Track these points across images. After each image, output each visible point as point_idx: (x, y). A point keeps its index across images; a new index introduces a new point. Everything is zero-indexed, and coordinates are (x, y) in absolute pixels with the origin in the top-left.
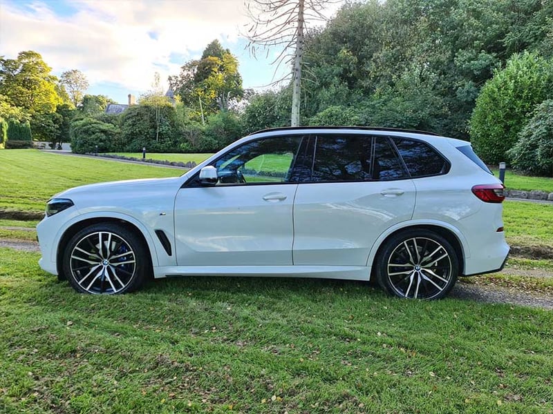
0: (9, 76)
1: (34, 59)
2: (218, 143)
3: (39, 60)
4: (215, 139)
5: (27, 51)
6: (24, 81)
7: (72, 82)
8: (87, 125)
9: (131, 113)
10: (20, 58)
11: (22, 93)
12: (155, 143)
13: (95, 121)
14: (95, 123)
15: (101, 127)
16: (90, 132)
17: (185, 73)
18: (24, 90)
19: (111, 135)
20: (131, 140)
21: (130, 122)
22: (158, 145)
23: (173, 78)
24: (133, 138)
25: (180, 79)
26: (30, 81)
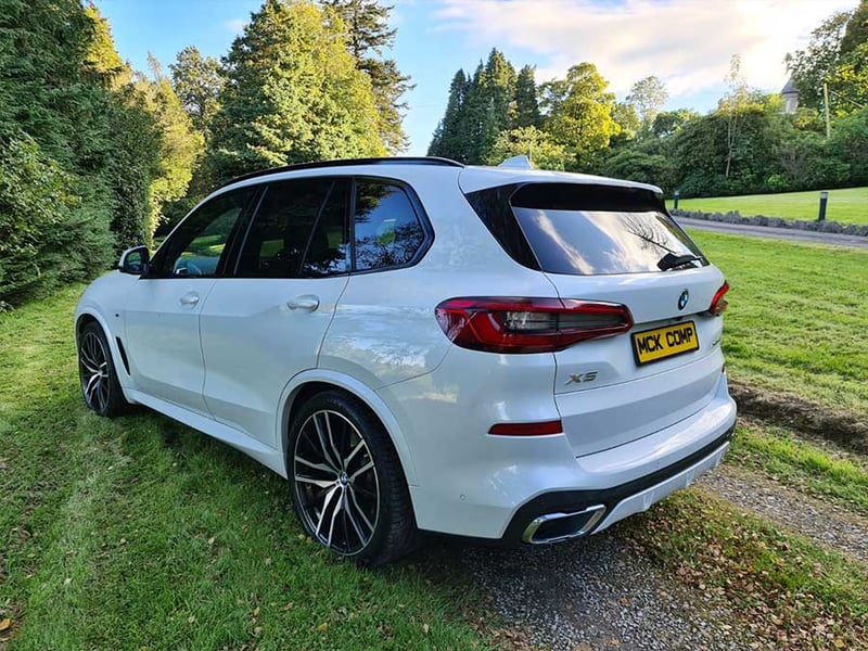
0: (556, 105)
1: (586, 74)
2: (851, 169)
3: (592, 75)
4: (846, 160)
5: (578, 64)
6: (572, 108)
7: (645, 95)
8: (623, 161)
9: (684, 134)
10: (570, 77)
11: (567, 125)
12: (723, 180)
13: (637, 153)
14: (635, 157)
15: (643, 163)
16: (625, 172)
17: (819, 43)
18: (571, 120)
19: (656, 173)
20: (682, 179)
21: (681, 149)
22: (726, 183)
23: (794, 56)
24: (685, 176)
25: (808, 54)
26: (580, 107)
